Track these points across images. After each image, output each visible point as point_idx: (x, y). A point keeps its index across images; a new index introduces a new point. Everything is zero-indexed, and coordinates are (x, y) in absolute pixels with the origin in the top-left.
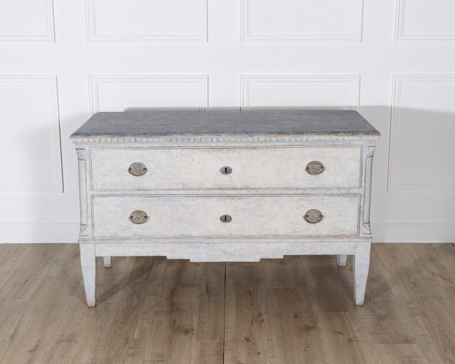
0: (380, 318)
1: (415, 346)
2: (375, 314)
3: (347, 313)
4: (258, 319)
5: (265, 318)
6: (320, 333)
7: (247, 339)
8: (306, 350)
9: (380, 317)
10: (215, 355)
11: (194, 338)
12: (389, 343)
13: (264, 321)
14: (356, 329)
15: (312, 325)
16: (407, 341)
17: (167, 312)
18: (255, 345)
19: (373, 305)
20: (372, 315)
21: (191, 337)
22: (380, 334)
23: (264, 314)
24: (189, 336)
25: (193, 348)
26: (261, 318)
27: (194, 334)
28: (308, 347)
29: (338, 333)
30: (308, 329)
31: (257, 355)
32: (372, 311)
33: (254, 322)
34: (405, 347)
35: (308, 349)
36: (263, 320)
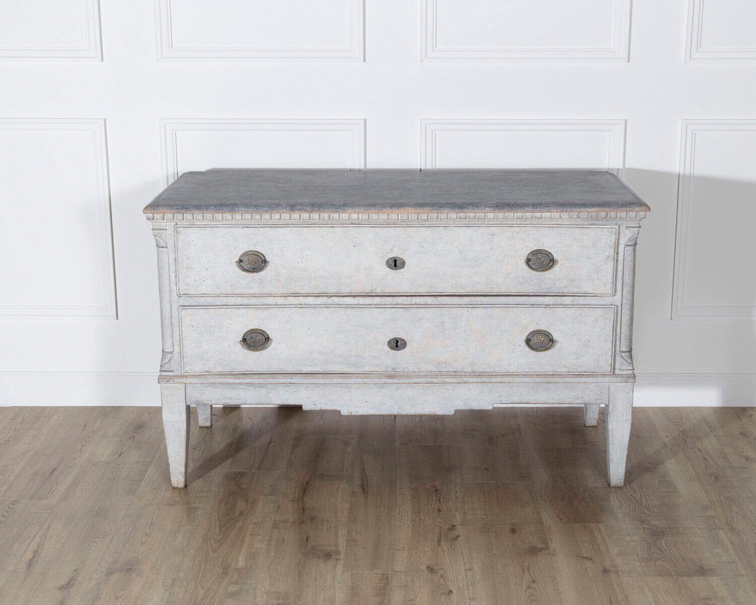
0: (657, 534)
1: (714, 580)
2: (648, 527)
3: (600, 526)
4: (449, 534)
5: (461, 534)
6: (554, 558)
7: (431, 569)
8: (530, 587)
9: (656, 532)
10: (376, 596)
11: (340, 567)
12: (671, 575)
13: (459, 538)
14: (616, 552)
15: (540, 546)
16: (702, 571)
17: (294, 523)
18: (444, 579)
19: (646, 511)
20: (644, 528)
21: (336, 565)
22: (656, 560)
23: (459, 527)
24: (331, 562)
25: (338, 583)
26: (455, 533)
27: (340, 559)
28: (534, 582)
29: (584, 558)
30: (533, 551)
31: (447, 596)
32: (642, 522)
33: (443, 539)
34: (697, 583)
35: (533, 585)
36: (459, 536)
